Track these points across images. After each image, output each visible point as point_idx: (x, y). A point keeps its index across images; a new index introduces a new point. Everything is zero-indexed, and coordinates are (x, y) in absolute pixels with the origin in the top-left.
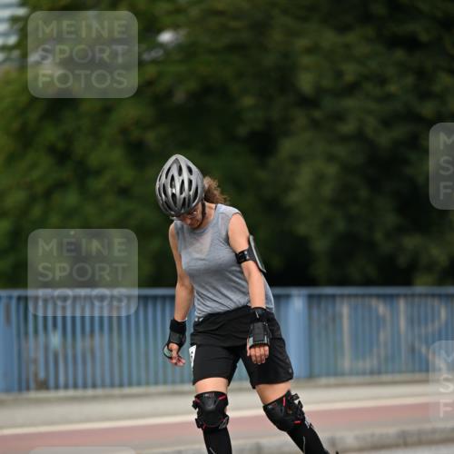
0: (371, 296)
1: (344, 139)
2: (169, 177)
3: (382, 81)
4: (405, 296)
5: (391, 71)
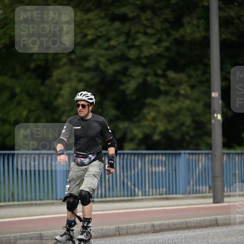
1: (88, 70)
3: (109, 40)
5: (112, 33)
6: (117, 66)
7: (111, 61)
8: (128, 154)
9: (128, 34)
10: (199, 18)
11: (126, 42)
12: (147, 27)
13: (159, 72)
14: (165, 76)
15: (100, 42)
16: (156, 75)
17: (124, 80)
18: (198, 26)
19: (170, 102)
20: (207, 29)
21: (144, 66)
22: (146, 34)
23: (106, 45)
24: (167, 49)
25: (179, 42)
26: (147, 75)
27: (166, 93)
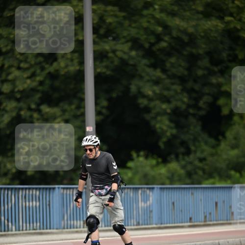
12: (21, 61)
13: (33, 106)
14: (39, 111)
16: (30, 109)
18: (72, 60)
20: (82, 63)
21: (18, 100)
22: (19, 68)
24: (41, 83)
25: (53, 76)
26: (20, 109)
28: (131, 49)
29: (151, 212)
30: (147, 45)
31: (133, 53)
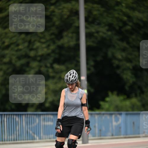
0: (14, 115)
1: (5, 64)
2: (70, 73)
3: (18, 45)
4: (25, 114)
5: (20, 41)
6: (23, 61)
7: (19, 58)
8: (30, 114)
9: (30, 42)
10: (73, 33)
11: (28, 46)
12: (41, 38)
13: (48, 65)
14: (52, 67)
15: (12, 46)
16: (46, 66)
17: (27, 69)
18: (72, 37)
19: (56, 83)
20: (78, 39)
21: (40, 61)
22: (40, 42)
23: (16, 48)
24: (53, 51)
25: (61, 47)
26: (41, 67)
27: (53, 77)
28: (108, 30)
29: (120, 128)
30: (117, 28)
31: (109, 33)
